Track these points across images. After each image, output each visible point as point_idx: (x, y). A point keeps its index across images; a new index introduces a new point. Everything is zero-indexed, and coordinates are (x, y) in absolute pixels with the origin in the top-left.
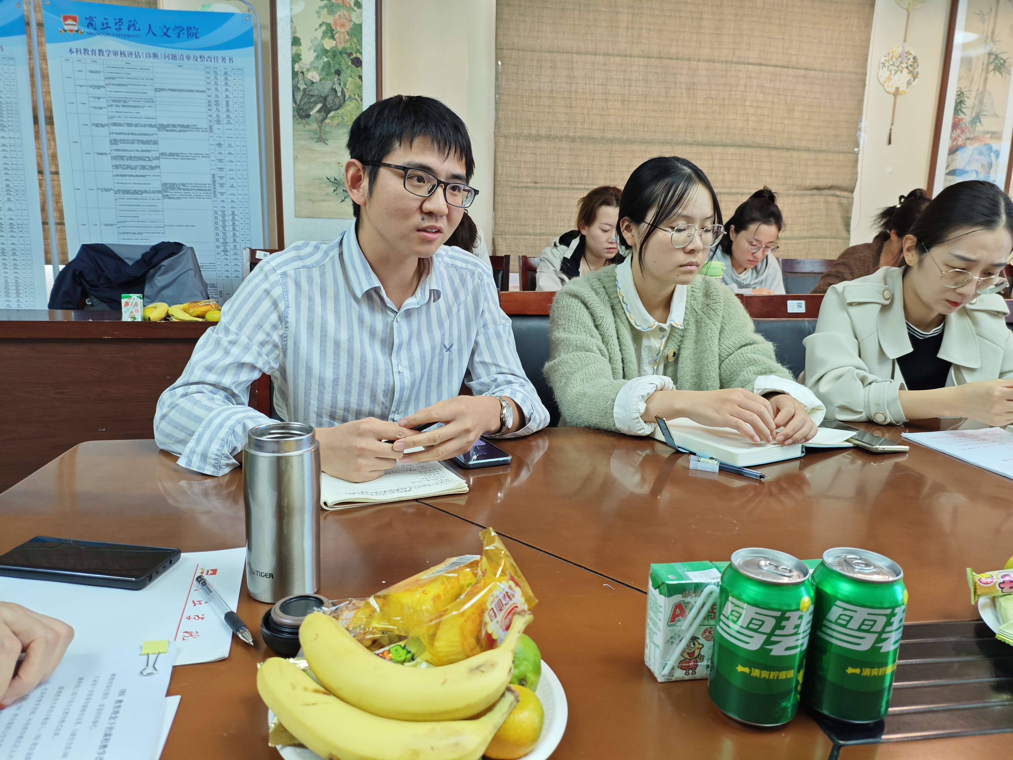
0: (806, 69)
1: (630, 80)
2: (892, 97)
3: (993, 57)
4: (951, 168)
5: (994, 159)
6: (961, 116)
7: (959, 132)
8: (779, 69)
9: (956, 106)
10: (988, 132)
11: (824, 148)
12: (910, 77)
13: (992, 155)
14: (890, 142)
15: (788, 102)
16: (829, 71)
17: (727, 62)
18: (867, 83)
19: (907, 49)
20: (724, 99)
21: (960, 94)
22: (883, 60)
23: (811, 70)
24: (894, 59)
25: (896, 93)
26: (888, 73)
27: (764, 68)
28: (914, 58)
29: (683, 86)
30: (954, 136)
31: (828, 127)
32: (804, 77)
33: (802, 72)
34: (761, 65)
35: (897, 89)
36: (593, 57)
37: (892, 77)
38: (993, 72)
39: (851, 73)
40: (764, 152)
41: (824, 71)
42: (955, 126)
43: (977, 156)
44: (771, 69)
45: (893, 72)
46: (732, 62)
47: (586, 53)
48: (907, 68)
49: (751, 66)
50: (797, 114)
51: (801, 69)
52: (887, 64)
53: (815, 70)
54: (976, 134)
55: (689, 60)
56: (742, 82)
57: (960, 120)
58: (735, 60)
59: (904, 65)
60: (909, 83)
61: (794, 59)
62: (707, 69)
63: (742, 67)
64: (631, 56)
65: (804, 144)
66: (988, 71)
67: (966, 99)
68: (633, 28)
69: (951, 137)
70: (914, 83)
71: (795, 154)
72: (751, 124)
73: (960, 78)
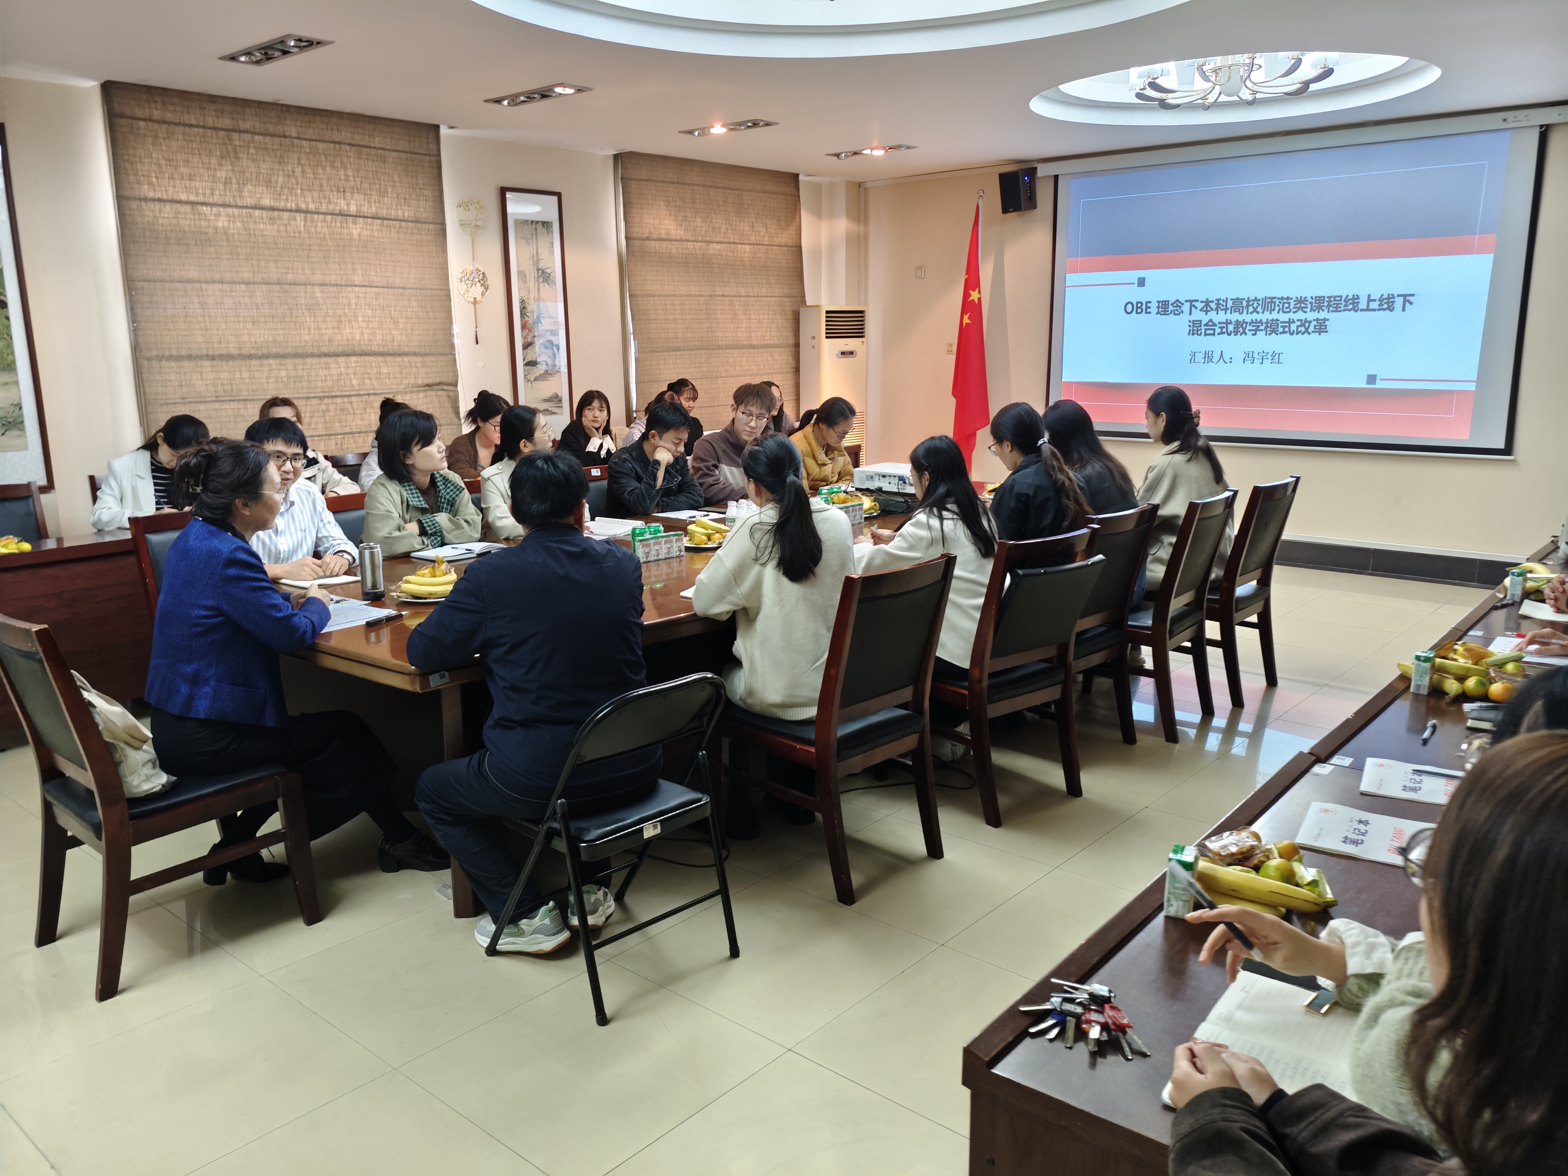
0: (402, 288)
1: (257, 304)
2: (472, 306)
3: (540, 272)
4: (526, 361)
5: (556, 351)
6: (527, 319)
7: (527, 331)
8: (381, 290)
9: (521, 311)
10: (548, 331)
11: (428, 351)
12: (482, 289)
13: (554, 348)
14: (477, 343)
15: (393, 315)
16: (421, 289)
17: (337, 285)
18: (452, 297)
19: (477, 266)
20: (340, 316)
21: (522, 302)
22: (460, 276)
23: (407, 288)
24: (468, 275)
25: (475, 302)
26: (465, 287)
27: (368, 288)
28: (483, 273)
29: (304, 307)
30: (524, 335)
31: (428, 335)
32: (402, 295)
33: (401, 291)
34: (365, 286)
35: (475, 299)
36: (221, 285)
37: (469, 289)
38: (542, 283)
39: (437, 289)
40: (380, 359)
41: (416, 289)
42: (524, 327)
43: (543, 350)
44: (375, 290)
45: (469, 286)
46: (341, 285)
47: (214, 282)
48: (479, 281)
49: (357, 288)
50: (401, 325)
51: (398, 288)
52: (463, 280)
53: (410, 289)
54: (540, 333)
55: (305, 284)
56: (353, 301)
57: (527, 322)
58: (343, 283)
59: (477, 280)
60: (483, 294)
61: (391, 280)
62: (322, 292)
63: (350, 289)
64: (254, 283)
65: (412, 349)
66: (539, 284)
67: (527, 305)
68: (252, 259)
69: (522, 336)
70: (487, 294)
71: (406, 359)
72: (366, 336)
73: (520, 289)
